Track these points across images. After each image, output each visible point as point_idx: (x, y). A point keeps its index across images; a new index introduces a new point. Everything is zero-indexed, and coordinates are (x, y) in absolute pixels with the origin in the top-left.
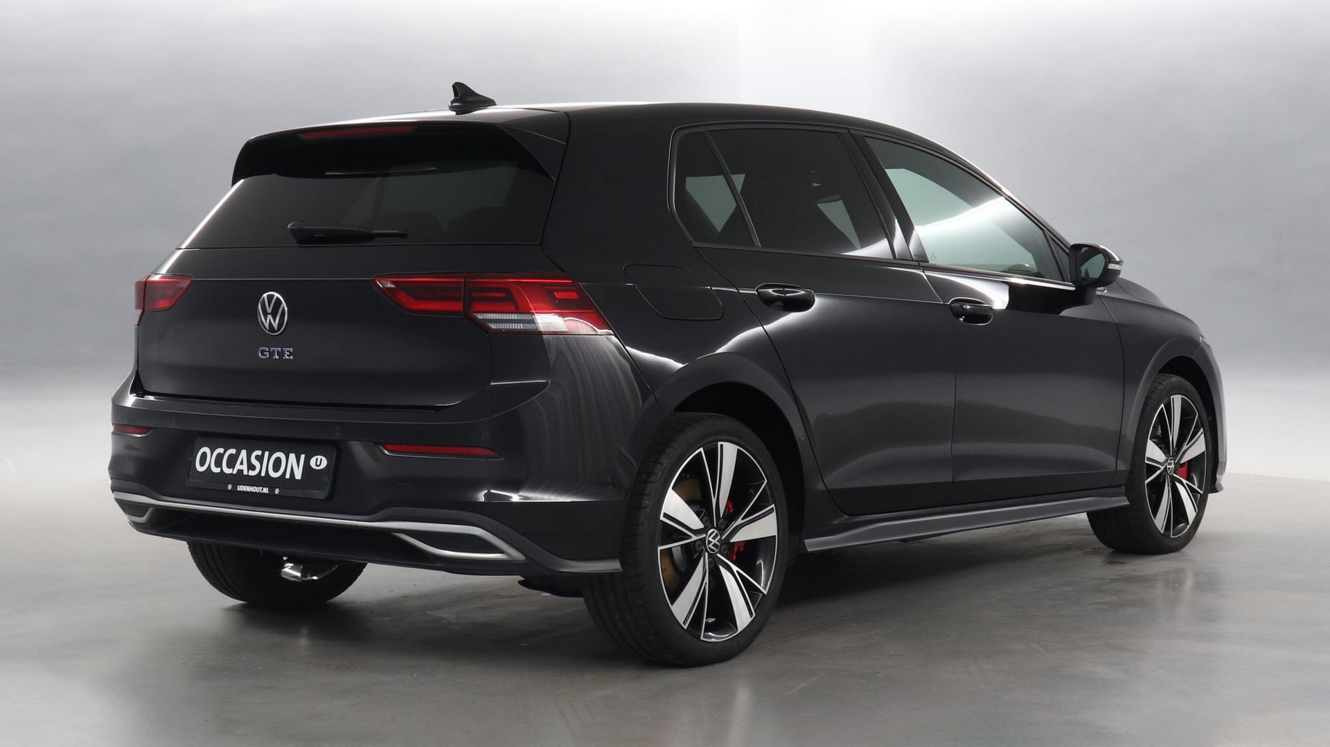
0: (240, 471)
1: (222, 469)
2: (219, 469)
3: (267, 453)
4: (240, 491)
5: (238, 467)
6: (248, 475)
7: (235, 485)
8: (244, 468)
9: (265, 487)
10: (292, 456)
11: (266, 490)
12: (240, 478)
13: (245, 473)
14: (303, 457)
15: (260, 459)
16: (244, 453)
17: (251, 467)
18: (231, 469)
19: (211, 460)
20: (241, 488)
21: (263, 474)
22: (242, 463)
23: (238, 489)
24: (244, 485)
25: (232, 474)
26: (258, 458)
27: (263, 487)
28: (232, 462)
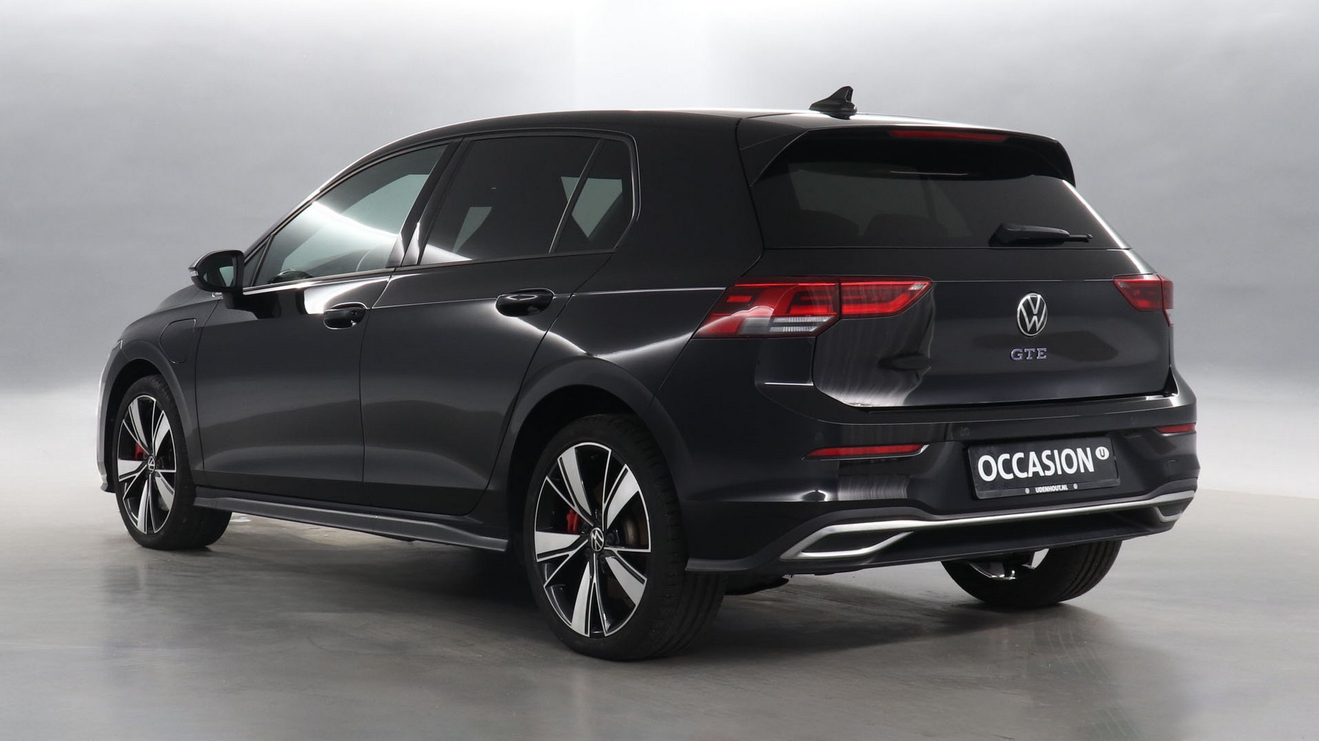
0: (1036, 474)
1: (1014, 475)
2: (1012, 474)
3: (1056, 452)
4: (1040, 494)
5: (1031, 470)
6: (1045, 476)
7: (1032, 487)
8: (1039, 469)
9: (1064, 484)
10: (1079, 451)
11: (1065, 488)
12: (1037, 480)
13: (1042, 474)
14: (1088, 450)
15: (1051, 458)
16: (1033, 455)
17: (1046, 468)
18: (1026, 473)
19: (997, 467)
20: (1039, 490)
21: (1060, 472)
22: (1034, 465)
23: (1037, 492)
24: (1042, 486)
25: (1028, 477)
26: (1048, 457)
27: (1061, 484)
28: (1023, 465)
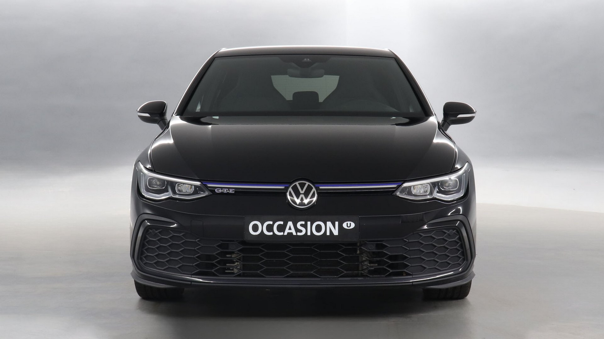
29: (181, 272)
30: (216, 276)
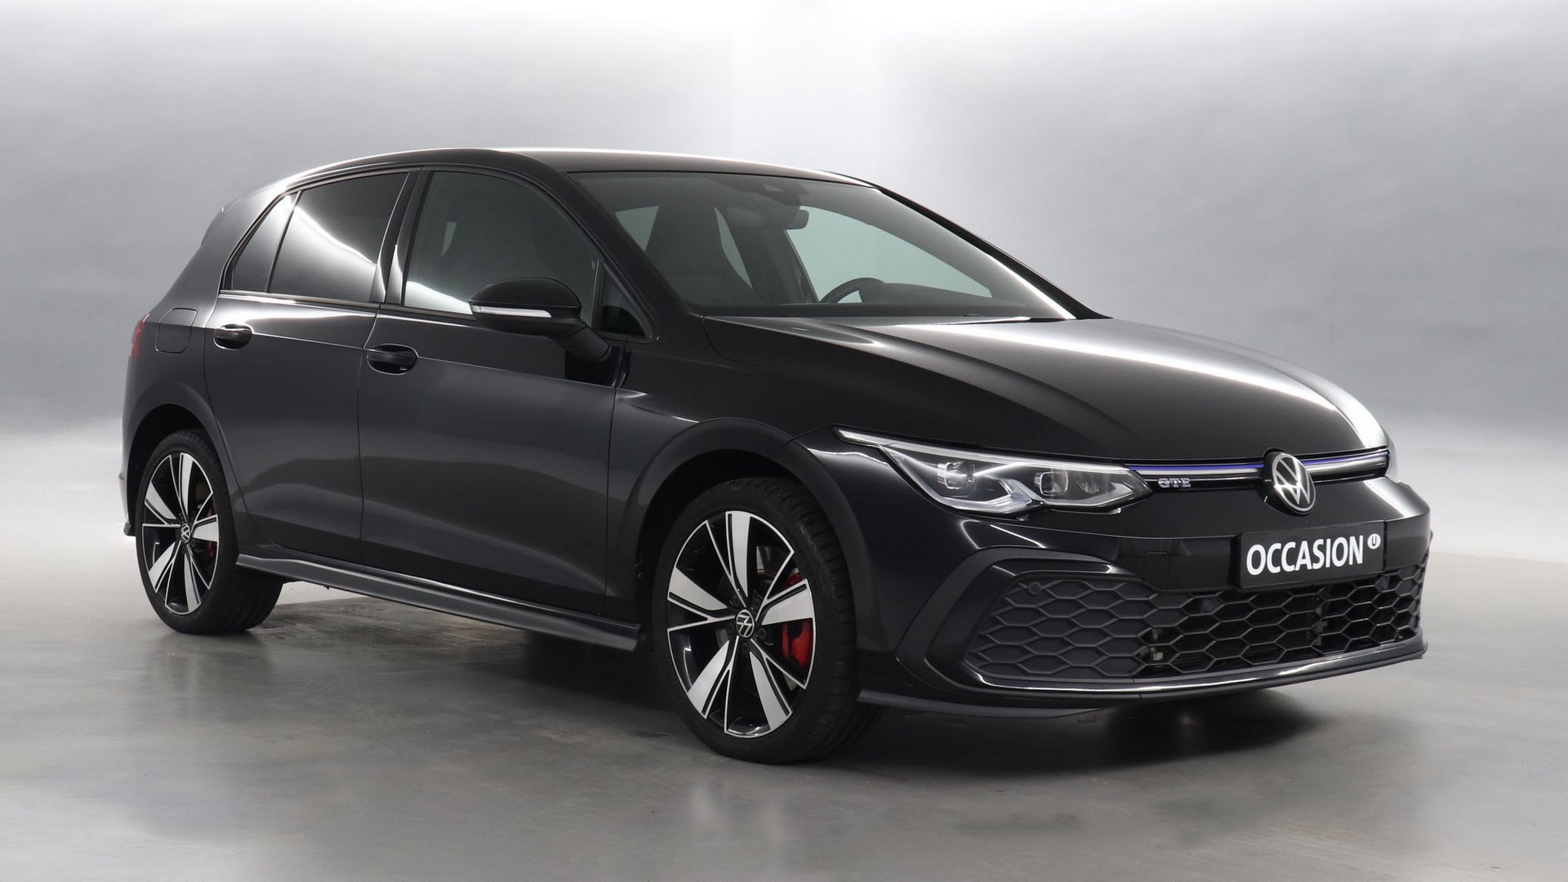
29: (1106, 674)
30: (1179, 674)
